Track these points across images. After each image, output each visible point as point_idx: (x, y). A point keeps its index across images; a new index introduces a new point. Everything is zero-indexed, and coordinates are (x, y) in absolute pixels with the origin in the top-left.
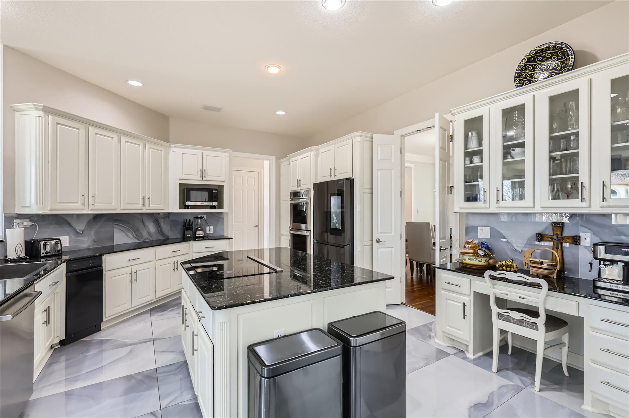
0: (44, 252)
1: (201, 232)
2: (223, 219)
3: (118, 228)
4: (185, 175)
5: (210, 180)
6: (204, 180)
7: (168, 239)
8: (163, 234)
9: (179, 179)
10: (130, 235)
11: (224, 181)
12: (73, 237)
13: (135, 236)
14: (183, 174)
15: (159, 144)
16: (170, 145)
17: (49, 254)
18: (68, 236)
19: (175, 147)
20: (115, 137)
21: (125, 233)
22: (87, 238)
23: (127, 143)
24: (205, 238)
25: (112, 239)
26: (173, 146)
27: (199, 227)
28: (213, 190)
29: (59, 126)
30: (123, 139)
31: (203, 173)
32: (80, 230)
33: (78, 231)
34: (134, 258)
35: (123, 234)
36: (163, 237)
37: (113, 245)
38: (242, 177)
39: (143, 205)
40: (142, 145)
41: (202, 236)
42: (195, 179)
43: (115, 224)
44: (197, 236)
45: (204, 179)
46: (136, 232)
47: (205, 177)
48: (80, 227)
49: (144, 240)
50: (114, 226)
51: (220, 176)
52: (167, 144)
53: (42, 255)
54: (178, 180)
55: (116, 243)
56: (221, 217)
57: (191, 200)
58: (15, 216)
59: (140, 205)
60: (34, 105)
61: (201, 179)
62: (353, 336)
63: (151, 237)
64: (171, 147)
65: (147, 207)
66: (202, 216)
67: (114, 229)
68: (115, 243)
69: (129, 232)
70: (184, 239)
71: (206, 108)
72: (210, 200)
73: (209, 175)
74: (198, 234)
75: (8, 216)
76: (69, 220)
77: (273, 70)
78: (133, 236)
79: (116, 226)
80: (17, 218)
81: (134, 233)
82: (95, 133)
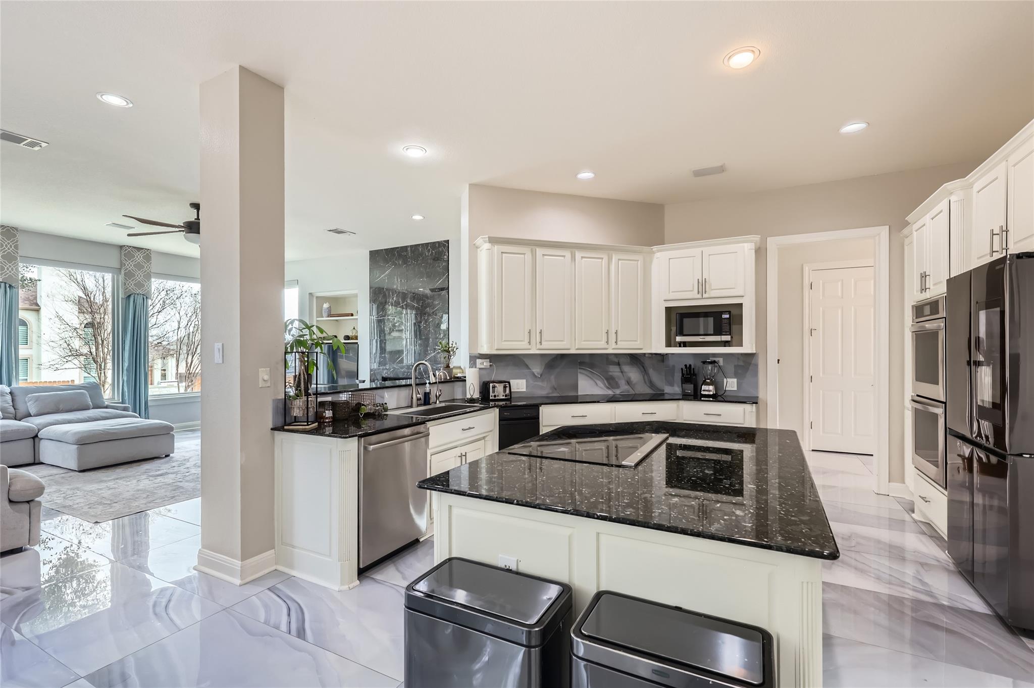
0: (493, 395)
1: (711, 388)
2: (756, 365)
3: (584, 374)
4: (673, 293)
5: (715, 296)
6: (704, 298)
7: (663, 394)
8: (652, 386)
9: (665, 300)
10: (599, 383)
11: (743, 296)
12: (531, 382)
13: (607, 385)
14: (671, 291)
15: (634, 252)
16: (652, 249)
17: (497, 398)
18: (525, 380)
19: (658, 251)
20: (568, 254)
21: (595, 381)
22: (546, 383)
23: (584, 259)
24: (719, 398)
25: (576, 387)
26: (655, 249)
27: (708, 379)
28: (722, 313)
29: (504, 255)
30: (578, 255)
31: (702, 286)
32: (538, 373)
33: (536, 375)
34: (581, 415)
35: (591, 382)
36: (653, 390)
37: (578, 396)
38: (842, 281)
39: (607, 342)
40: (605, 257)
41: (711, 393)
42: (689, 298)
43: (579, 368)
44: (703, 393)
45: (705, 296)
46: (611, 382)
47: (705, 292)
48: (537, 370)
49: (621, 392)
50: (579, 370)
51: (734, 288)
52: (646, 249)
53: (491, 398)
54: (664, 302)
55: (581, 392)
56: (753, 362)
57: (684, 333)
58: (478, 355)
59: (603, 343)
60: (482, 238)
61: (699, 296)
62: (583, 631)
63: (633, 389)
64: (654, 253)
65: (614, 346)
66: (716, 359)
67: (580, 376)
68: (579, 394)
69: (599, 380)
70: (685, 397)
71: (698, 173)
72: (718, 332)
73: (712, 288)
74: (704, 390)
75: (473, 355)
76: (527, 361)
77: (742, 60)
78: (605, 385)
79: (582, 371)
80: (479, 358)
81: (606, 382)
82: (543, 255)
